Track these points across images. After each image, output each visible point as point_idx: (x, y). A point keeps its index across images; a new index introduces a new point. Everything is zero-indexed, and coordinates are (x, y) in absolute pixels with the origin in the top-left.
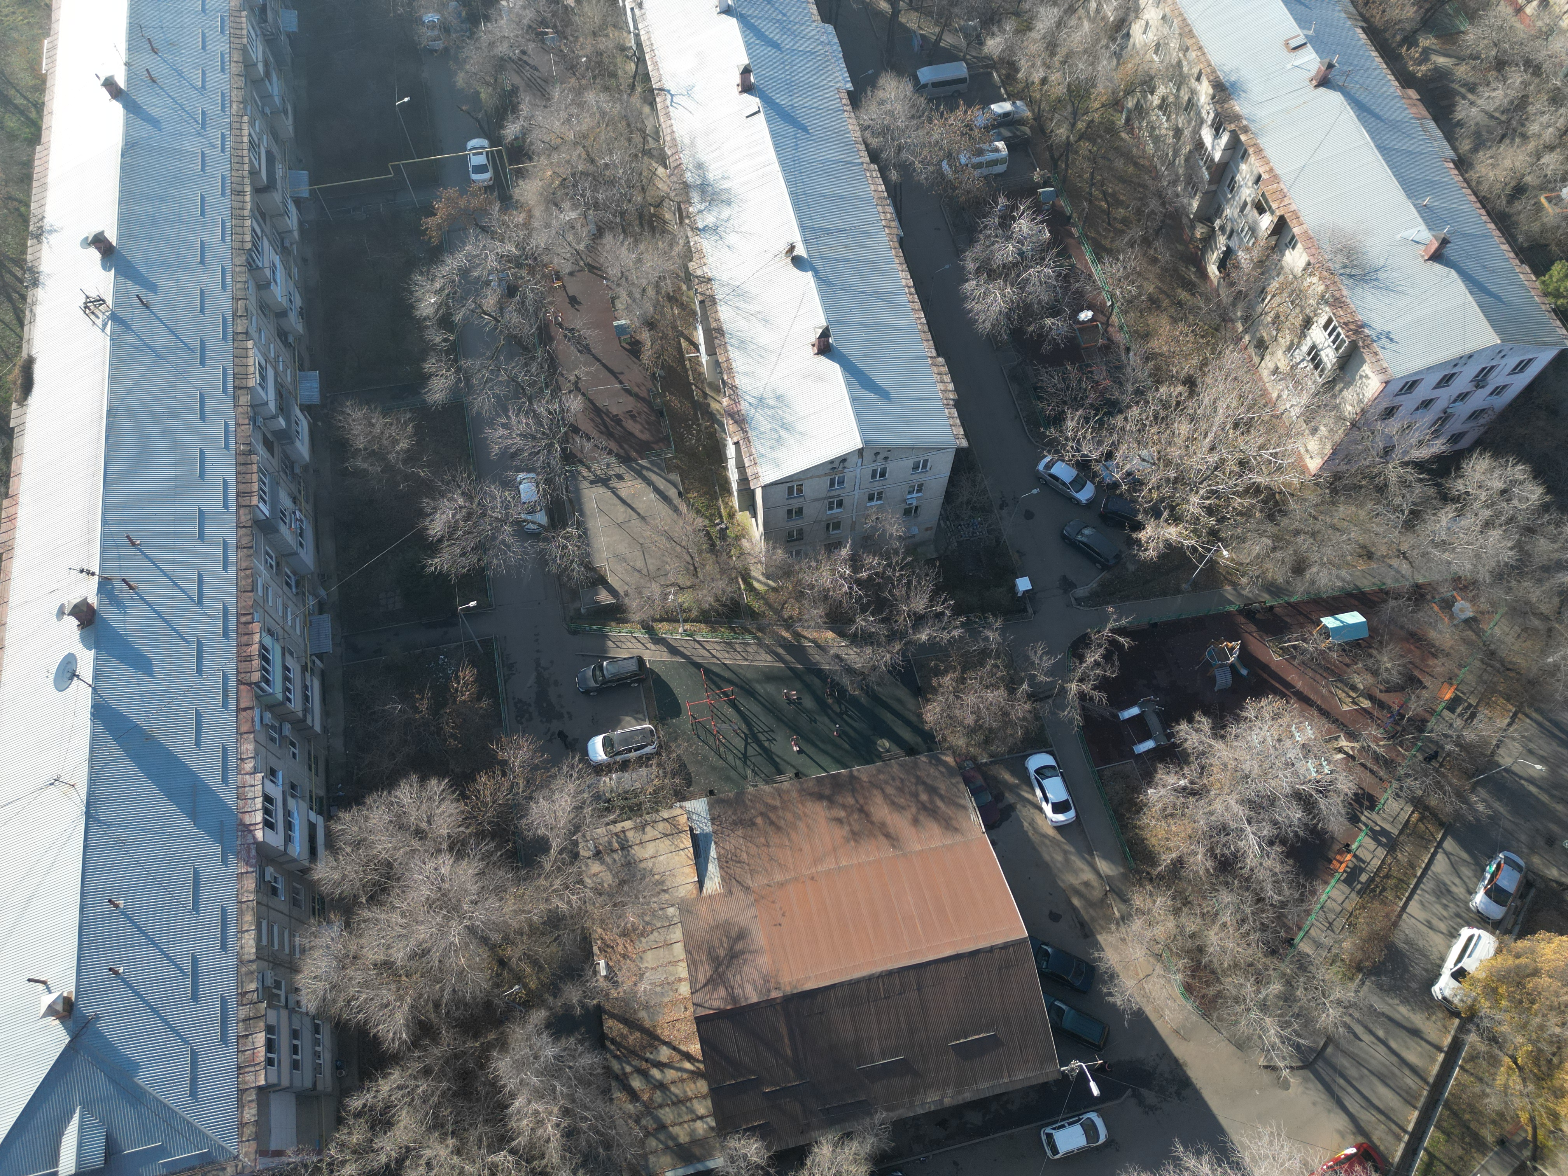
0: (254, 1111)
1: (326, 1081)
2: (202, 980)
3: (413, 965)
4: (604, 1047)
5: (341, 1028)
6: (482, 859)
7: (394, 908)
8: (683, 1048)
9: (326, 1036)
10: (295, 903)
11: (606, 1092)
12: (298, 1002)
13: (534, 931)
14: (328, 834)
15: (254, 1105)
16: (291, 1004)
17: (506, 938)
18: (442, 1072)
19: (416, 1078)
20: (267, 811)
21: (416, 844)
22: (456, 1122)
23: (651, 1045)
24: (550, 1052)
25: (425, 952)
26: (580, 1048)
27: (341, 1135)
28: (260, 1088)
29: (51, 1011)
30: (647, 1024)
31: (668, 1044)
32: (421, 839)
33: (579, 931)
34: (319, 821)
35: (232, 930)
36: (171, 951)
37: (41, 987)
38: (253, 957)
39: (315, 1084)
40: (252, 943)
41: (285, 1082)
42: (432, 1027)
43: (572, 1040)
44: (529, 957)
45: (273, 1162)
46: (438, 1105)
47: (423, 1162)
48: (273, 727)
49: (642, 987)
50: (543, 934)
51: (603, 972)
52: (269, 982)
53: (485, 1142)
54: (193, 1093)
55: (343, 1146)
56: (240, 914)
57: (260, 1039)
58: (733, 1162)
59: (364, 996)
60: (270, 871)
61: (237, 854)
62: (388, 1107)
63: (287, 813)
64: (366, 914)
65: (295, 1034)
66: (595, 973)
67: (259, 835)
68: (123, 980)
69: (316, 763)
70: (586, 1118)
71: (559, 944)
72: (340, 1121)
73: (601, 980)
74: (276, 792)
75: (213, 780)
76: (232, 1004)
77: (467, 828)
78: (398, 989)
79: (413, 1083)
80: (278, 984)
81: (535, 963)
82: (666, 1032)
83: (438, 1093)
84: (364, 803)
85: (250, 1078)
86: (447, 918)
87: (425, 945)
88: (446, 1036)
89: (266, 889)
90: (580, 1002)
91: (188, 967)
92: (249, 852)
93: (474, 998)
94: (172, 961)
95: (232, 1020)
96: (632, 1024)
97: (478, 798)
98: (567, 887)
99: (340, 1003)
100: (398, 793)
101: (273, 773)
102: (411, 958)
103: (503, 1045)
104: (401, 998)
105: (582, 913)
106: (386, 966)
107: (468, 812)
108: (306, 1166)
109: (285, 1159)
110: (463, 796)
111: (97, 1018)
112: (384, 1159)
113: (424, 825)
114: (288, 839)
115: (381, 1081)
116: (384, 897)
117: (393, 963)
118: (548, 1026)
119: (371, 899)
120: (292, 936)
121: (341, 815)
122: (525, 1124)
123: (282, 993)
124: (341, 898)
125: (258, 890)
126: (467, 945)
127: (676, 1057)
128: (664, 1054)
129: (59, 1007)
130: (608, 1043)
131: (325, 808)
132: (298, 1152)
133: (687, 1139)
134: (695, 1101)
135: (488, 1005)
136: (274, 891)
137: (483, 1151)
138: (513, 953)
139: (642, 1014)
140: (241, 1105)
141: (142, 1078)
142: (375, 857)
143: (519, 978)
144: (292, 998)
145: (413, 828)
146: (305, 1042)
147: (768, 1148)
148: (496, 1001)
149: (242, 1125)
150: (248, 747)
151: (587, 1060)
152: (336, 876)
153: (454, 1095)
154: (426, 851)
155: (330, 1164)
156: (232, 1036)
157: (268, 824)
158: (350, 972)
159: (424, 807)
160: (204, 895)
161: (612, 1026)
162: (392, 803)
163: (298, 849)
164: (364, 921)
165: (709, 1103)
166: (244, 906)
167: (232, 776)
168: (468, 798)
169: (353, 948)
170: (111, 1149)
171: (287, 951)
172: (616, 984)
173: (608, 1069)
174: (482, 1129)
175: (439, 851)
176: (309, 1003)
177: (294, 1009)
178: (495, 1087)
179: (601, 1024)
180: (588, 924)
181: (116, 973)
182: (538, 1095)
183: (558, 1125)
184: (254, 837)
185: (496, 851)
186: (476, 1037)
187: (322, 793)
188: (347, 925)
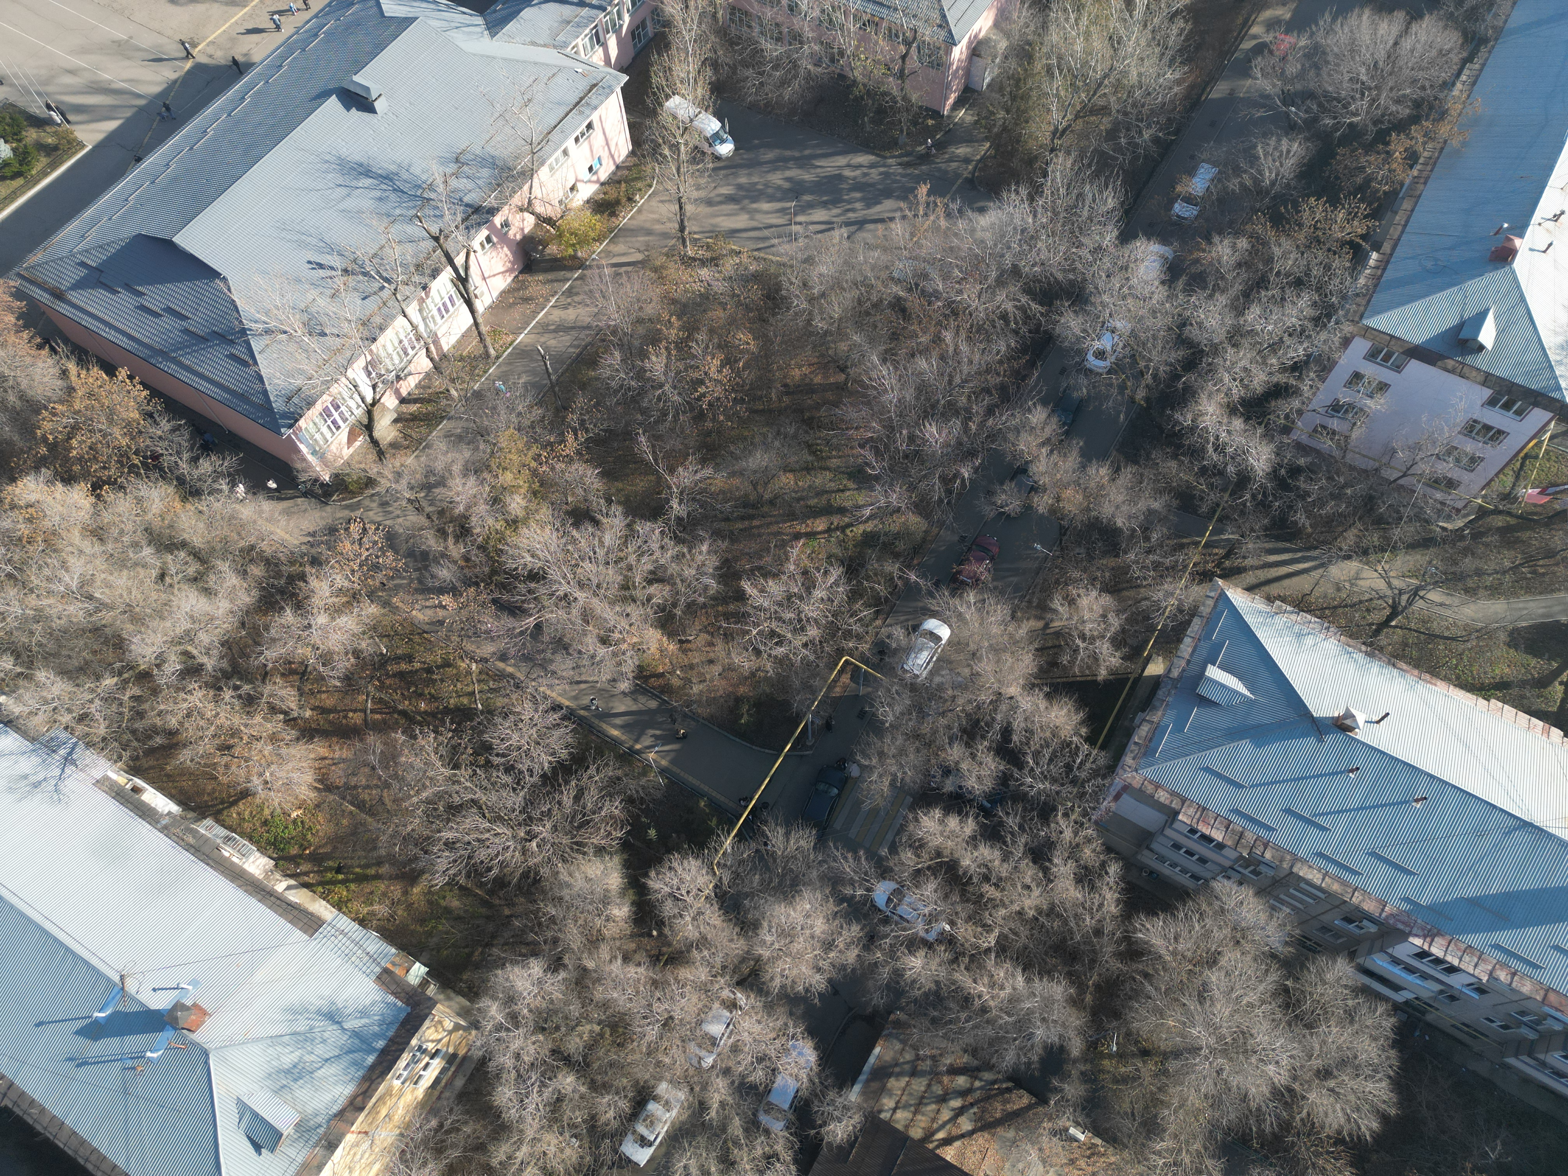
0: (1162, 800)
1: (1147, 858)
2: (1301, 824)
3: (1198, 982)
4: (1009, 1079)
5: (1183, 895)
6: (1259, 1109)
7: (1263, 1002)
8: (957, 1144)
9: (1185, 880)
10: (1325, 929)
11: (974, 1052)
12: (1229, 878)
13: (1155, 1102)
14: (1379, 997)
15: (1167, 802)
16: (1230, 872)
17: (1165, 1072)
18: (1090, 943)
19: (1099, 921)
20: (1438, 961)
21: (1317, 1063)
22: (1043, 926)
23: (980, 1119)
24: (1040, 1033)
25: (1201, 999)
26: (1024, 1059)
27: (1097, 844)
28: (1177, 813)
29: (1349, 715)
30: (1000, 1131)
31: (971, 1133)
32: (1318, 1071)
33: (1125, 1140)
34: (1400, 997)
35: (1332, 869)
36: (1345, 818)
37: (1377, 719)
38: (1295, 870)
39: (1152, 850)
40: (1309, 876)
41: (1168, 832)
42: (1132, 959)
43: (1035, 1058)
44: (1134, 1079)
45: (1113, 792)
46: (1066, 922)
47: (1033, 885)
48: (1538, 1022)
49: (1034, 1155)
50: (1146, 1108)
51: (1072, 1131)
52: (1262, 868)
53: (1011, 936)
54: (1207, 770)
55: (1089, 840)
56: (1344, 883)
57: (1218, 835)
58: (844, 1107)
59: (1197, 928)
60: (1373, 929)
61: (1408, 913)
62: (1093, 888)
63: (1425, 976)
64: (1274, 976)
65: (1203, 860)
66: (1077, 1124)
67: (1418, 941)
68: (1341, 772)
69: (1467, 1033)
70: (967, 1021)
71: (1126, 1113)
72: (1109, 849)
73: (1068, 1124)
74: (1455, 981)
75: (1504, 938)
76: (1262, 833)
77: (1302, 1120)
78: (1184, 957)
79: (1097, 917)
80: (1256, 873)
81: (1124, 1080)
82: (981, 1141)
83: (1075, 929)
84: (1393, 1047)
85: (1191, 811)
86: (1221, 1038)
87: (1208, 1003)
88: (1116, 965)
89: (1355, 916)
90: (1062, 1090)
91: (1320, 821)
92: (1403, 923)
93: (1131, 1008)
94: (1335, 813)
95: (1249, 826)
96: (1010, 1118)
97: (1328, 1153)
98: (1175, 1164)
99: (1204, 906)
100: (1384, 1084)
101: (1481, 990)
102: (1205, 984)
103: (1075, 1002)
104: (1174, 953)
105: (1140, 1156)
106: (1212, 961)
107: (1318, 1133)
108: (1094, 809)
109: (1110, 798)
110: (1339, 1141)
111: (1320, 740)
112: (1056, 861)
113: (1332, 1083)
114: (1396, 961)
115: (1116, 895)
116: (1280, 1001)
117: (1210, 967)
118: (1062, 1049)
119: (1286, 990)
120: (1294, 908)
121: (1393, 1020)
122: (1000, 974)
123: (1246, 872)
124: (1303, 966)
125: (1358, 909)
126: (1183, 1036)
127: (955, 1132)
128: (965, 1124)
129: (1348, 722)
130: (1010, 1084)
131: (1410, 1010)
132: (1108, 810)
133: (889, 1085)
134: (910, 1116)
135: (1117, 1015)
136: (1349, 920)
137: (1006, 930)
138: (1147, 1069)
139: (1011, 1134)
140: (1173, 794)
141: (1246, 747)
142: (1327, 1020)
143: (1121, 1056)
144: (1238, 876)
145: (1335, 1073)
146: (1191, 864)
147: (830, 1144)
148: (1115, 1023)
149: (1158, 786)
150: (1526, 988)
151: (1010, 1058)
152: (1329, 977)
153: (1064, 940)
154: (1302, 1067)
155: (1082, 824)
156: (1233, 817)
157: (1422, 955)
158: (1227, 931)
159: (1352, 1098)
160: (1383, 868)
161: (1022, 1099)
162: (1376, 1071)
163: (1380, 962)
164: (1267, 971)
165: (899, 1127)
166: (1350, 890)
167: (1502, 957)
168: (1335, 1144)
169: (1248, 947)
170: (1205, 702)
171: (1282, 896)
172: (1054, 1133)
173: (990, 1067)
174: (1023, 940)
175: (1295, 1078)
176: (1222, 886)
177: (1226, 872)
178: (1046, 972)
179: (1030, 1092)
180: (1126, 1154)
181: (1352, 771)
182: (1014, 1000)
183: (980, 997)
184: (1416, 936)
185: (1259, 1128)
186: (1098, 987)
187: (1429, 1018)
188: (1273, 956)
